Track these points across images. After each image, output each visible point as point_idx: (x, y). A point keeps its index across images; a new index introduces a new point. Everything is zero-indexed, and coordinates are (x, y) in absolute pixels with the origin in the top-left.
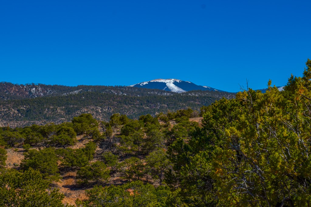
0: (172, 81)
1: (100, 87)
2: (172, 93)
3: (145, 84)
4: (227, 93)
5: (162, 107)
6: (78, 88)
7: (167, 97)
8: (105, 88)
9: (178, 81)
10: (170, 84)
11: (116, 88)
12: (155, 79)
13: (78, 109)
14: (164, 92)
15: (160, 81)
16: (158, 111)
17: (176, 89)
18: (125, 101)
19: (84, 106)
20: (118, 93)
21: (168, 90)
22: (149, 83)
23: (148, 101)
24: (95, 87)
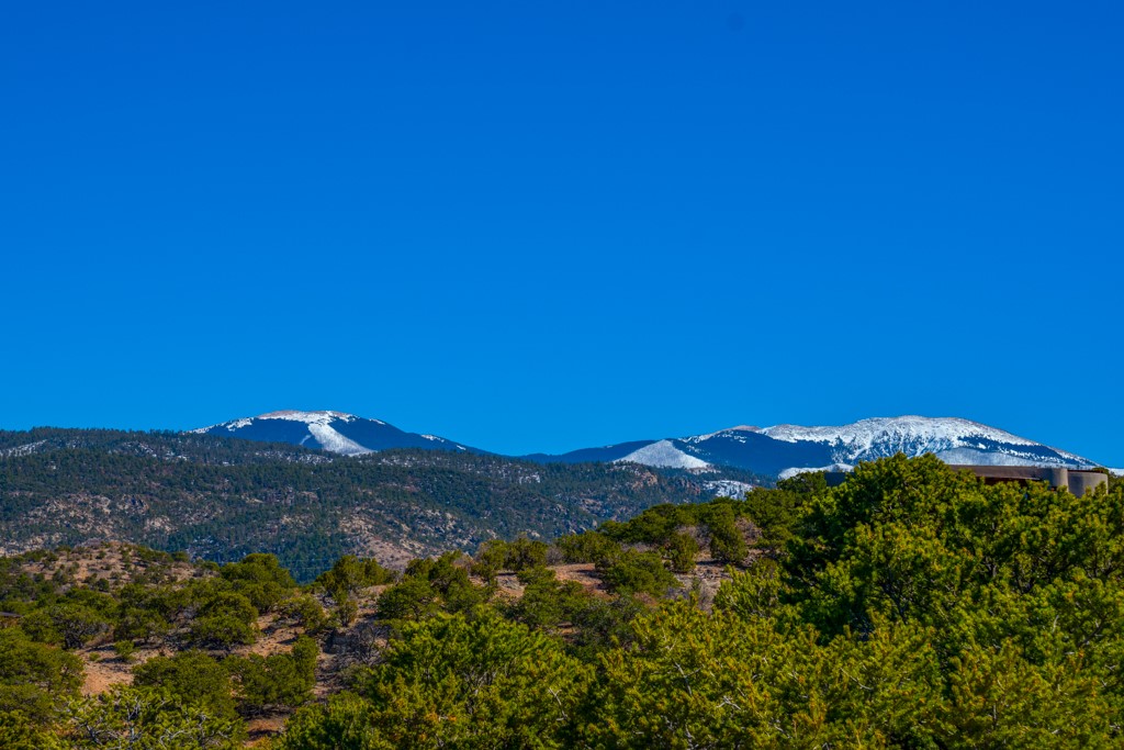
0: (327, 417)
1: (102, 433)
2: (331, 455)
3: (241, 424)
4: (500, 460)
5: (302, 501)
6: (33, 436)
7: (319, 469)
8: (118, 438)
9: (345, 418)
10: (321, 427)
11: (155, 438)
12: (272, 411)
13: (35, 503)
14: (306, 451)
15: (288, 418)
16: (291, 511)
17: (337, 442)
18: (187, 478)
19: (56, 494)
20: (161, 454)
21: (315, 446)
22: (256, 422)
23: (258, 481)
24: (86, 434)
